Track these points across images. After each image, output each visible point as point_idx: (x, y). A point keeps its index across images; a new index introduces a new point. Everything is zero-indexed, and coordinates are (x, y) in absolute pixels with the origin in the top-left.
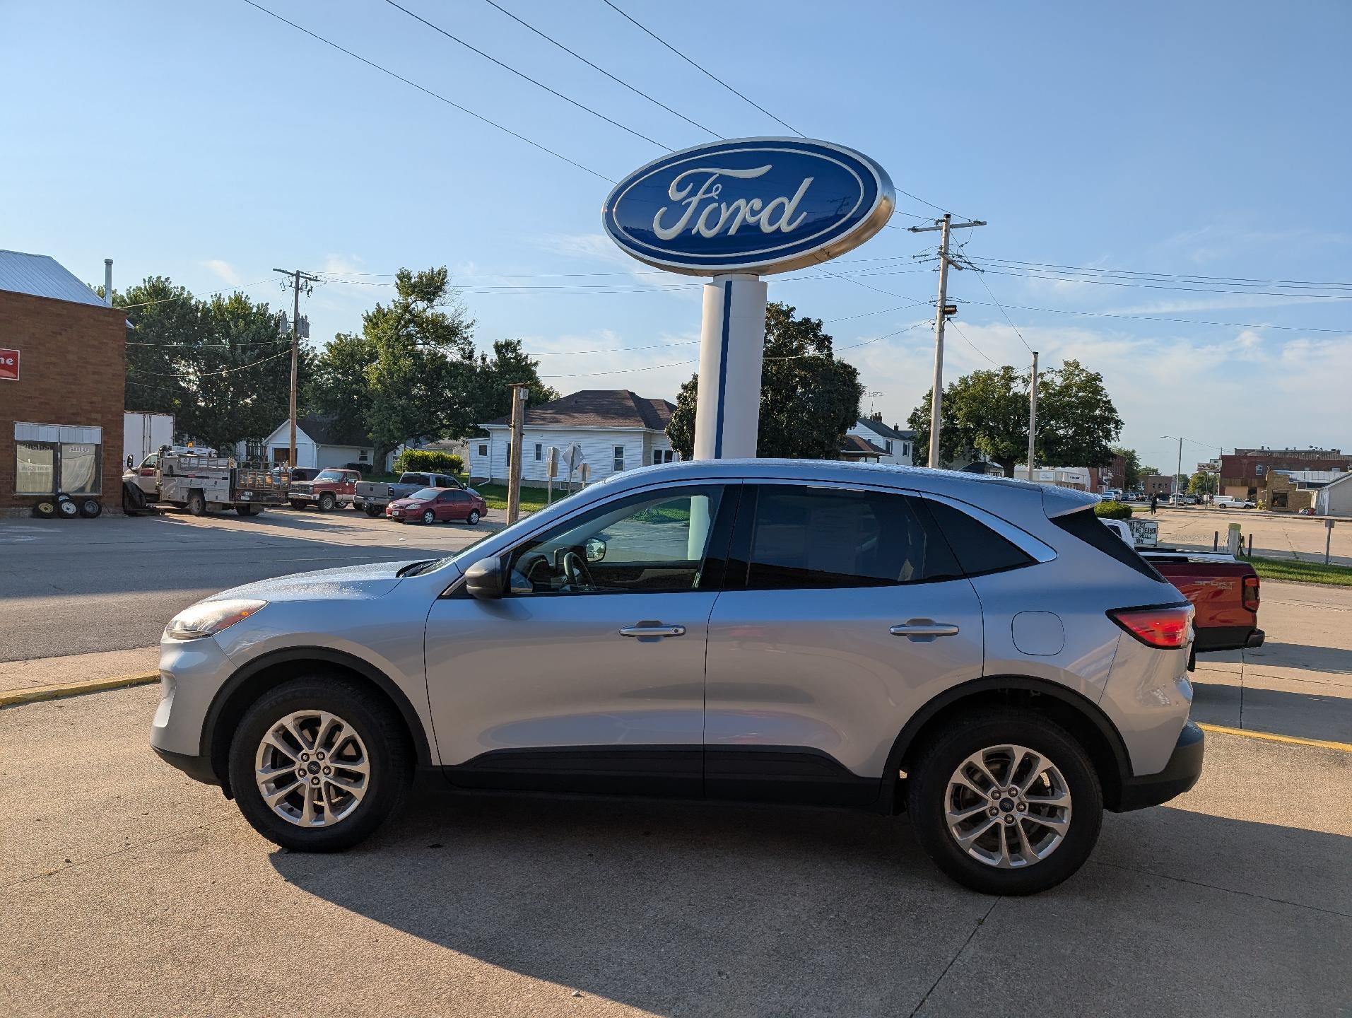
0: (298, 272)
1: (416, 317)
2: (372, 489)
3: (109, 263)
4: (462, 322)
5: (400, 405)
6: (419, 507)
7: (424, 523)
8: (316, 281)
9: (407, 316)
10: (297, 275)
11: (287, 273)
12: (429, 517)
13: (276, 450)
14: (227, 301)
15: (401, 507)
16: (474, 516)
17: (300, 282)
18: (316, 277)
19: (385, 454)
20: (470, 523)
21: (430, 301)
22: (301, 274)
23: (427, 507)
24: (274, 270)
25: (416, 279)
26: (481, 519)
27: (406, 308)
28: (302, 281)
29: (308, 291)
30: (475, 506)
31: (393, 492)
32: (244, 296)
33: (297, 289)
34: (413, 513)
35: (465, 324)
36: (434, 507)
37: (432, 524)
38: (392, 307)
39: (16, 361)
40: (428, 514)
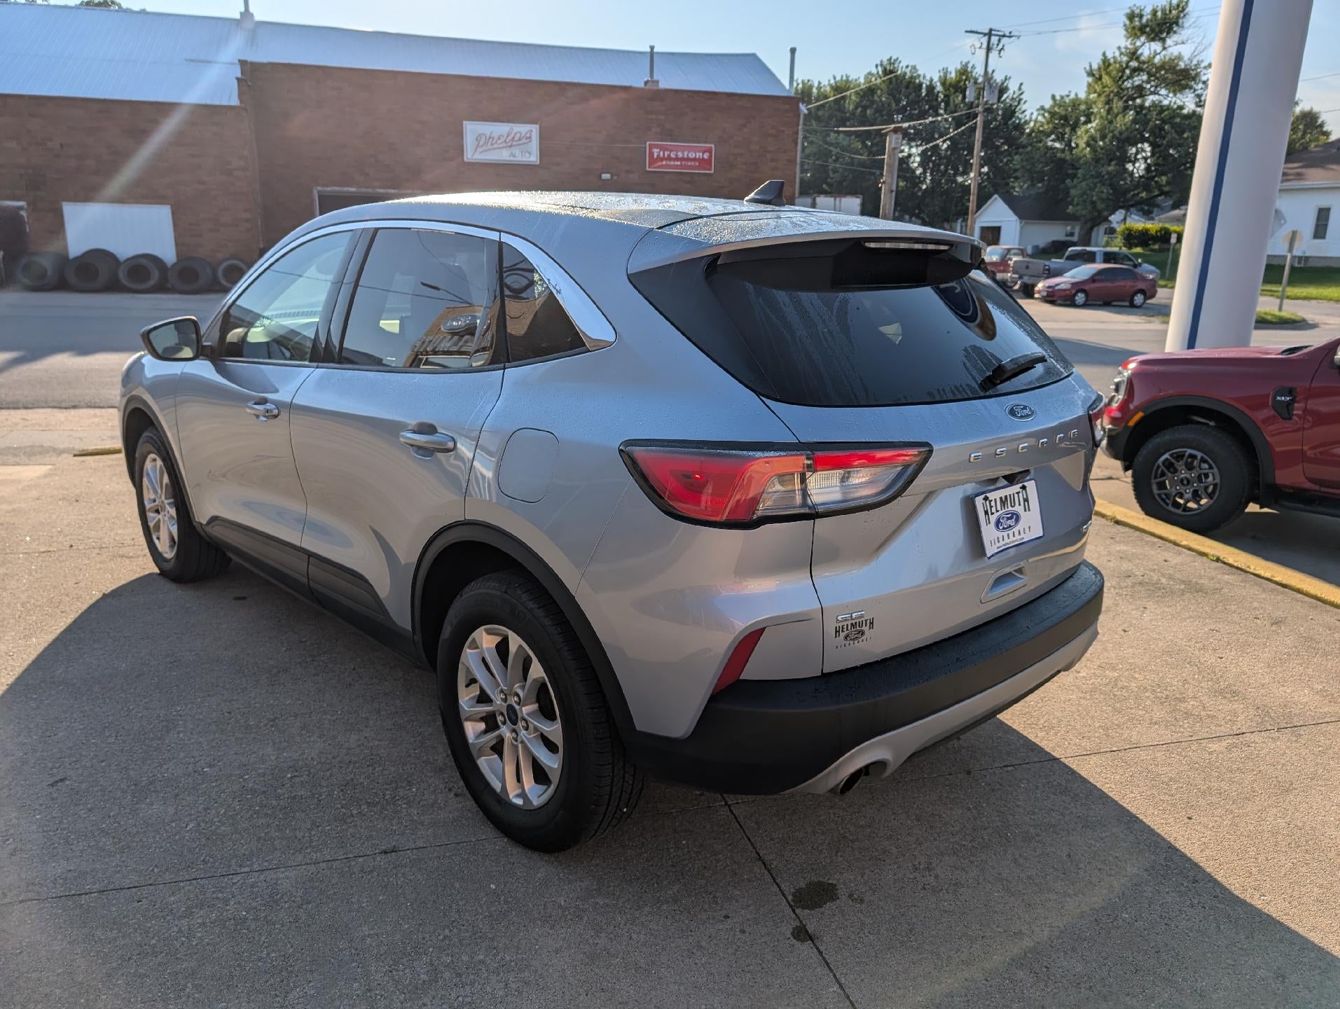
0: (991, 30)
1: (1144, 63)
2: (1027, 267)
3: (793, 51)
4: (1202, 61)
5: (1108, 173)
6: (1068, 286)
7: (1073, 304)
8: (1010, 37)
9: (1134, 64)
10: (989, 34)
11: (977, 33)
12: (1080, 298)
13: (983, 229)
14: (953, 75)
15: (1049, 287)
16: (1139, 299)
17: (992, 39)
18: (1010, 33)
19: (1091, 229)
20: (1132, 305)
21: (1163, 40)
22: (993, 32)
23: (1078, 287)
24: (966, 32)
25: (1149, 17)
26: (1149, 301)
27: (1134, 55)
28: (994, 40)
29: (1000, 51)
30: (1141, 285)
31: (1049, 270)
32: (970, 66)
33: (989, 49)
34: (1063, 294)
35: (1203, 65)
36: (1086, 288)
37: (1085, 305)
38: (1117, 54)
39: (711, 156)
40: (1079, 294)
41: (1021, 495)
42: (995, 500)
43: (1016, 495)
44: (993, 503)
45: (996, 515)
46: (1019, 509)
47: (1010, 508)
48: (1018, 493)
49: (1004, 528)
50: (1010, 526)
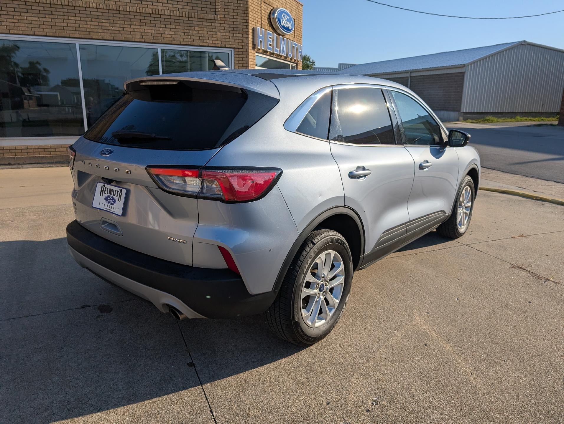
41: (119, 193)
42: (108, 188)
43: (116, 192)
44: (107, 189)
45: (106, 195)
46: (116, 198)
47: (113, 195)
48: (118, 191)
49: (108, 202)
50: (111, 203)
